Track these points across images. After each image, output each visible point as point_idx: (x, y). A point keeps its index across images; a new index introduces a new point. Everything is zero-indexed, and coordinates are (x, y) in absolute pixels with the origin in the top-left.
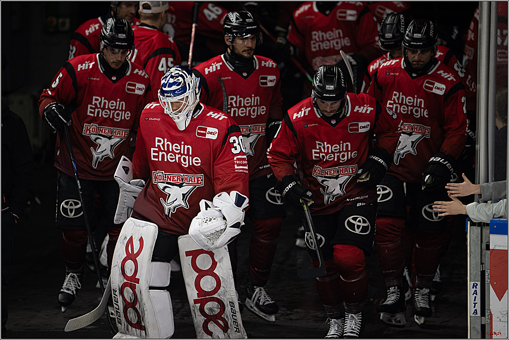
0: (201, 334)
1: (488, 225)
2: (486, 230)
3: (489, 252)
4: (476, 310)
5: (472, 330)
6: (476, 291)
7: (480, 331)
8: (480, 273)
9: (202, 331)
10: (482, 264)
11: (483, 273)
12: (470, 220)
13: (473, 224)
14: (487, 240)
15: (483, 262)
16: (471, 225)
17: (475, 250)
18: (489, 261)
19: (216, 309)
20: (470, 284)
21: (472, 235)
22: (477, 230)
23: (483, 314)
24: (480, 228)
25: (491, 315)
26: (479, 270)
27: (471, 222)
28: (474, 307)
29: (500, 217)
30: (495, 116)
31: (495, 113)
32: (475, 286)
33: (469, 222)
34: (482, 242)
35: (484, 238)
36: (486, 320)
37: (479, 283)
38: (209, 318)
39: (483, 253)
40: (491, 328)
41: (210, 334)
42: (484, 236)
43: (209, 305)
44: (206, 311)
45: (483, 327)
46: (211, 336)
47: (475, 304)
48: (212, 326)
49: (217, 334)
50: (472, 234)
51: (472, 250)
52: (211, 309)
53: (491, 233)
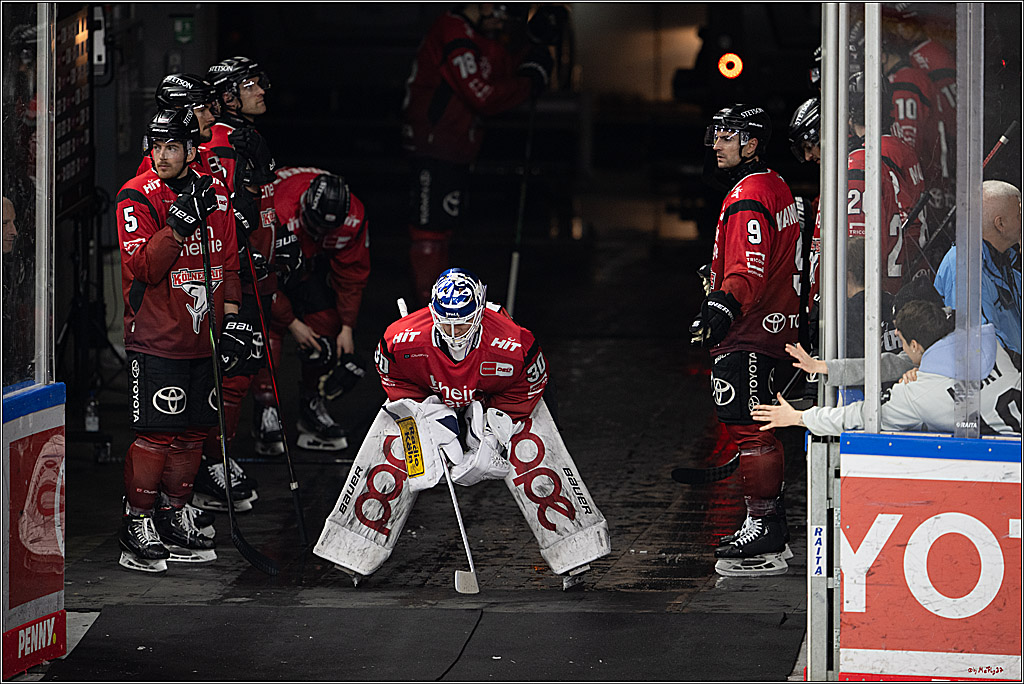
0: (540, 531)
1: (837, 439)
2: (835, 448)
3: (839, 480)
4: (820, 568)
5: (814, 597)
6: (819, 539)
7: (826, 599)
8: (825, 513)
9: (541, 526)
10: (829, 499)
11: (830, 512)
12: (810, 433)
13: (816, 439)
14: (836, 464)
15: (831, 496)
16: (813, 441)
17: (819, 478)
18: (839, 495)
19: (548, 487)
20: (811, 530)
21: (814, 456)
22: (822, 447)
23: (830, 573)
24: (825, 445)
25: (842, 574)
26: (825, 508)
27: (813, 436)
28: (818, 563)
29: (854, 429)
30: (847, 279)
31: (847, 274)
32: (818, 532)
33: (810, 437)
34: (828, 466)
35: (831, 461)
36: (834, 583)
37: (824, 528)
38: (544, 503)
39: (831, 483)
40: (842, 593)
41: (552, 527)
42: (831, 457)
43: (537, 482)
44: (535, 492)
45: (830, 592)
46: (555, 530)
47: (819, 558)
48: (551, 515)
49: (562, 525)
50: (815, 453)
51: (814, 479)
52: (541, 489)
53: (842, 452)
